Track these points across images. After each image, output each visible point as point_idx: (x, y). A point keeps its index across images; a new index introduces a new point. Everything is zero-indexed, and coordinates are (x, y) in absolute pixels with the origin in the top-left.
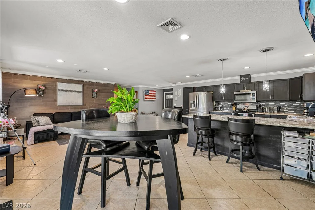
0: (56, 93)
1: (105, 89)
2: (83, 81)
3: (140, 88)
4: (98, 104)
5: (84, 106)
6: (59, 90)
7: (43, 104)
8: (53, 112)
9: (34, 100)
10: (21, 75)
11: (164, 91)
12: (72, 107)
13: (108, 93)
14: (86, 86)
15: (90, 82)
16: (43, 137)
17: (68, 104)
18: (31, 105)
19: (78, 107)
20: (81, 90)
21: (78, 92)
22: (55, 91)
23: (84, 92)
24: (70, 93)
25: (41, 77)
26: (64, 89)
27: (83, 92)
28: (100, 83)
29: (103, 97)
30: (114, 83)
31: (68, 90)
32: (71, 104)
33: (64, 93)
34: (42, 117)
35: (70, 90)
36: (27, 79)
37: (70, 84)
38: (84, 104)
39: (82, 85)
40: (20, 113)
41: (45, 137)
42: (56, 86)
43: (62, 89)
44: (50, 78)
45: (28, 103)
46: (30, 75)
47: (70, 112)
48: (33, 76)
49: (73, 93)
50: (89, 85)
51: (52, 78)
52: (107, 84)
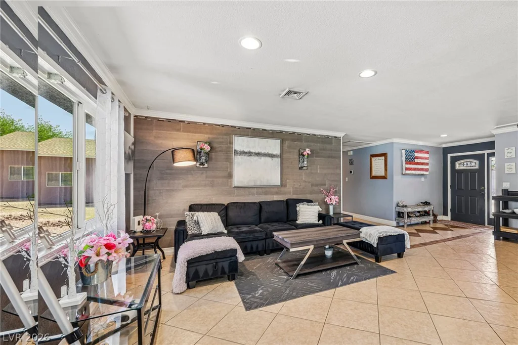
0: (230, 159)
1: (324, 150)
2: (281, 132)
3: (394, 144)
4: (309, 182)
5: (283, 189)
6: (236, 153)
7: (207, 182)
8: (225, 200)
9: (192, 174)
10: (169, 120)
11: (446, 151)
12: (260, 190)
13: (329, 157)
14: (287, 143)
15: (294, 133)
16: (206, 272)
17: (252, 184)
18: (186, 186)
19: (272, 190)
20: (277, 151)
21: (272, 156)
22: (230, 153)
23: (285, 156)
24: (256, 158)
25: (204, 124)
26: (246, 150)
27: (282, 156)
28: (315, 135)
29: (320, 168)
30: (340, 135)
31: (252, 153)
32: (258, 184)
33: (245, 158)
34: (206, 213)
35: (257, 152)
36: (179, 130)
37: (257, 140)
38: (284, 183)
39: (279, 141)
40: (167, 203)
41: (210, 273)
42: (232, 143)
43: (242, 150)
44: (219, 126)
45: (180, 181)
46: (184, 122)
47: (257, 201)
48: (189, 123)
49: (263, 159)
50: (293, 140)
51: (223, 126)
52: (328, 136)
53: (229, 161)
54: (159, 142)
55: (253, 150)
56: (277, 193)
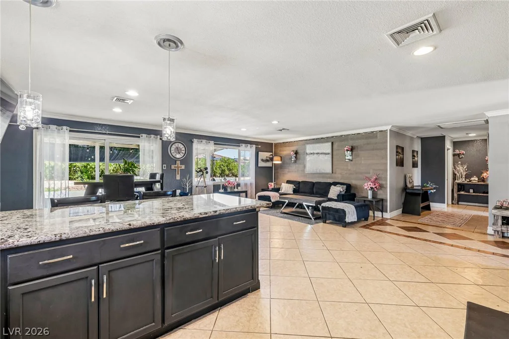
2: (332, 137)
4: (354, 171)
5: (333, 175)
6: (307, 154)
9: (291, 166)
12: (320, 175)
14: (336, 144)
15: (342, 136)
18: (289, 172)
19: (327, 175)
20: (329, 151)
21: (326, 154)
22: (304, 155)
23: (334, 153)
24: (317, 156)
25: (295, 141)
26: (312, 152)
27: (332, 153)
28: (359, 134)
29: (364, 160)
33: (312, 156)
35: (317, 152)
36: (286, 147)
37: (318, 145)
38: (334, 171)
39: (330, 144)
42: (305, 149)
43: (310, 152)
44: (300, 141)
48: (289, 142)
49: (321, 156)
50: (341, 141)
51: (302, 141)
52: (372, 132)
53: (305, 159)
54: (281, 152)
55: (315, 152)
56: (330, 178)
